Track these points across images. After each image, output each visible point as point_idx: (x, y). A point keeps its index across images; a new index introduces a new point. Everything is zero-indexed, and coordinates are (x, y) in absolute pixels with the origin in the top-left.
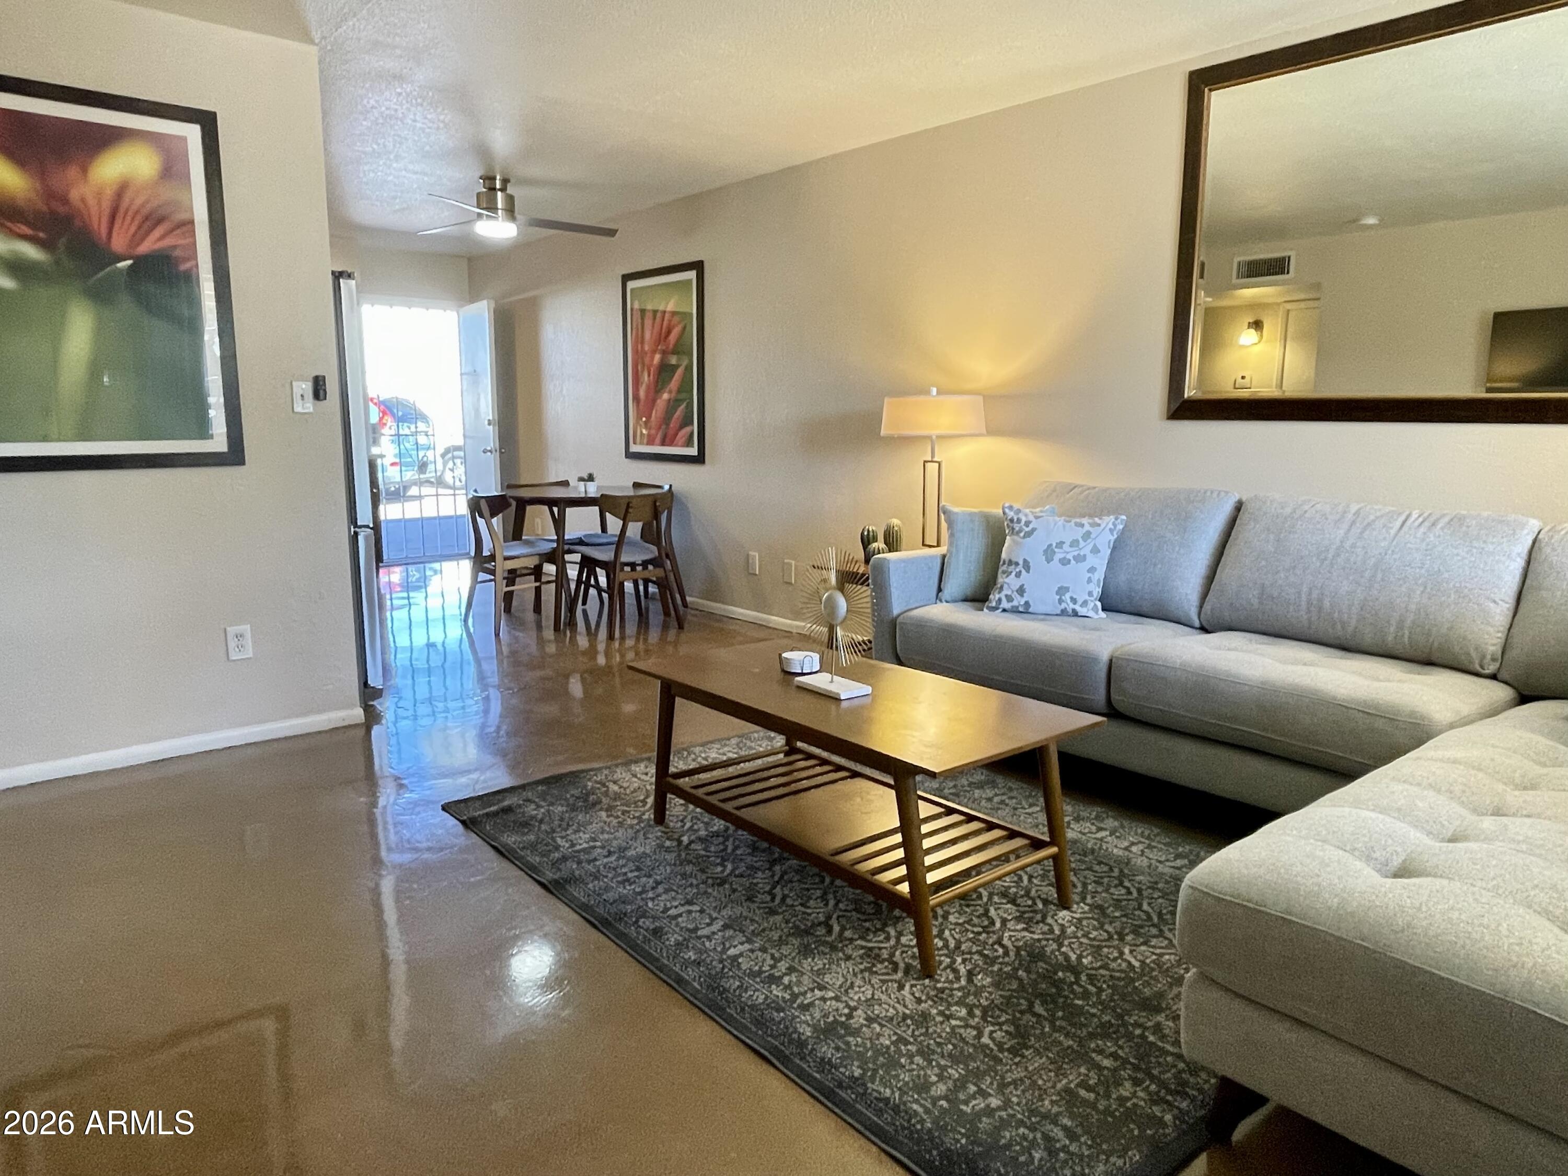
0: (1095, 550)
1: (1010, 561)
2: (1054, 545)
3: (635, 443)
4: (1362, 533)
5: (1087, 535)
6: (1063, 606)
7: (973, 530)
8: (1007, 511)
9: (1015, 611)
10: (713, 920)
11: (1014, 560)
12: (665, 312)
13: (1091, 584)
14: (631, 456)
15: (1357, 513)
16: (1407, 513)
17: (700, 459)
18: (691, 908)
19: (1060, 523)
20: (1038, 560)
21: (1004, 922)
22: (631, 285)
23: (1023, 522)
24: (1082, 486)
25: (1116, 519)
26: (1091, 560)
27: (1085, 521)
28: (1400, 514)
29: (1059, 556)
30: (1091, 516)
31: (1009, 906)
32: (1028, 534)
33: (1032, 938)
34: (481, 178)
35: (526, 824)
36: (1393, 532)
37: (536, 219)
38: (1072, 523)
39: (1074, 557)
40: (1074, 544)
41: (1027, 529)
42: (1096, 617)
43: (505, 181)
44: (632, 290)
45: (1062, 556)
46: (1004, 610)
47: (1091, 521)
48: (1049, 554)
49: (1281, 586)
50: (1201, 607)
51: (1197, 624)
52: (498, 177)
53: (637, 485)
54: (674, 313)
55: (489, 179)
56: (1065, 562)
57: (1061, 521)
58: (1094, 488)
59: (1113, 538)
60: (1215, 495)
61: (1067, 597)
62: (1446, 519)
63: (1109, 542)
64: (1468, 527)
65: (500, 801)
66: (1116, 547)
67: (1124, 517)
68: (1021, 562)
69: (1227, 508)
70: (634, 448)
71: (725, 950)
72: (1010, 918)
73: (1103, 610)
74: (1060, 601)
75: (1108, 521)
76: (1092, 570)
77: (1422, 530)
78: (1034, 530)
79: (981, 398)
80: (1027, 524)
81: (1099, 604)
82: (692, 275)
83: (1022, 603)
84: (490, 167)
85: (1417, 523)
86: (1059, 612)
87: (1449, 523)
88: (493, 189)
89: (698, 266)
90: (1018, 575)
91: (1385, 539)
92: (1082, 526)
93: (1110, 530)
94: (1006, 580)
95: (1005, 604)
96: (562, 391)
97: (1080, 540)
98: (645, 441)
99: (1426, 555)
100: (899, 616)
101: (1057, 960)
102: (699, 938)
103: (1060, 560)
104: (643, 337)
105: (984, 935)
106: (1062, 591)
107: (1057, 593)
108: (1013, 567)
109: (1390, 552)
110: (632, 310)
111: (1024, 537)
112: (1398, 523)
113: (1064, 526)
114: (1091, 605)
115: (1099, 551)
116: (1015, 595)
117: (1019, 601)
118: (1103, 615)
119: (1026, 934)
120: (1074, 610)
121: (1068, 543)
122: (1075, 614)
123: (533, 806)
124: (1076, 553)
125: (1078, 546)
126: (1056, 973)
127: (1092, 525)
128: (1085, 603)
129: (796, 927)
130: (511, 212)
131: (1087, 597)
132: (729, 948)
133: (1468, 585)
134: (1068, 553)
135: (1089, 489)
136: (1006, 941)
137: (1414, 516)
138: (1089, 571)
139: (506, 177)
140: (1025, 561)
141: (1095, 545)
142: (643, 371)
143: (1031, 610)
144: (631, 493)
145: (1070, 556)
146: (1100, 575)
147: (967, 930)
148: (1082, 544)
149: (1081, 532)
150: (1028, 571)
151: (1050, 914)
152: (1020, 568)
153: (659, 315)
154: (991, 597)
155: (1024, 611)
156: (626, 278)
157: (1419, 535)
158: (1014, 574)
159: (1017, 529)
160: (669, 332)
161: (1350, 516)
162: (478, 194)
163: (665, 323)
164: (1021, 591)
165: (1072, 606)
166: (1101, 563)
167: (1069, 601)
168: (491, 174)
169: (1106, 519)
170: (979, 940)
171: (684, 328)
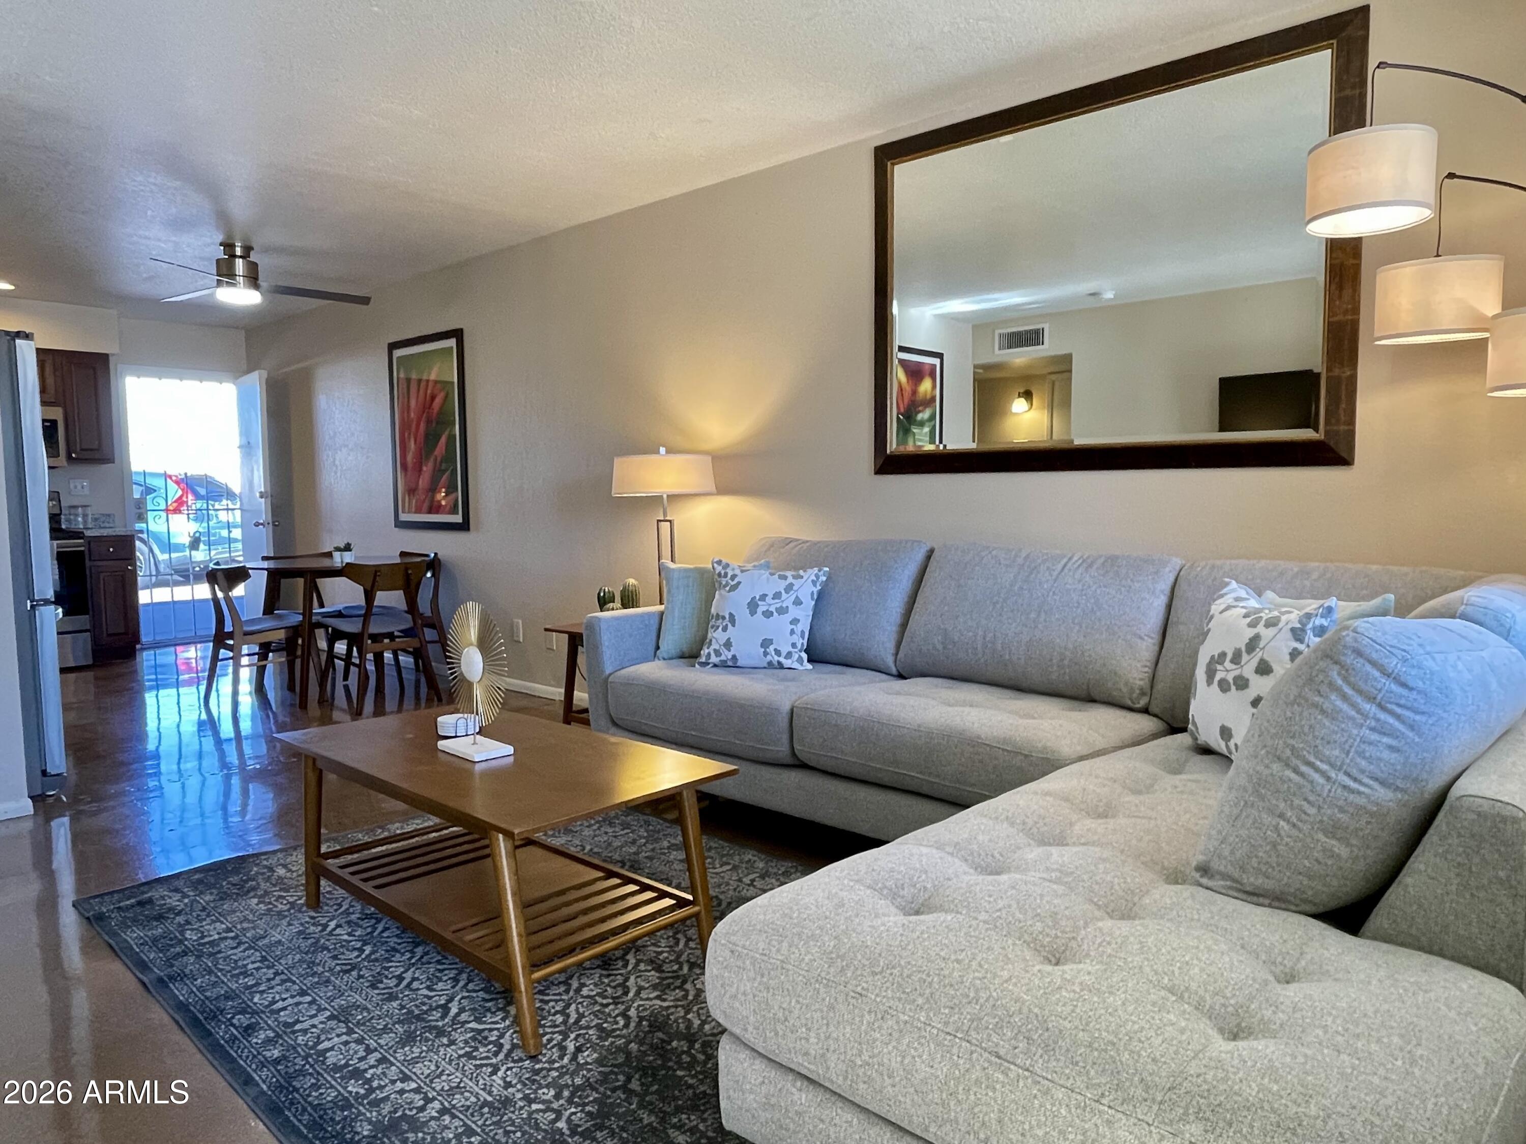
0: (798, 602)
1: (718, 615)
2: (758, 597)
3: (403, 512)
4: (1028, 576)
5: (789, 588)
6: (769, 658)
7: (688, 586)
8: (715, 565)
9: (723, 665)
10: (320, 1010)
11: (721, 614)
12: (428, 381)
13: (794, 636)
14: (401, 525)
15: (1027, 557)
16: (1069, 556)
17: (464, 526)
18: (301, 999)
19: (765, 576)
20: (742, 614)
21: (640, 989)
22: (398, 353)
23: (729, 576)
24: (797, 540)
25: (819, 571)
26: (794, 612)
27: (789, 574)
28: (1065, 556)
29: (762, 608)
30: (796, 569)
31: (653, 973)
32: (734, 588)
33: (661, 1007)
34: (221, 245)
35: (160, 918)
36: (1055, 573)
37: (280, 287)
38: (776, 576)
39: (776, 609)
40: (777, 596)
41: (733, 583)
42: (801, 668)
43: (248, 250)
44: (398, 358)
45: (765, 608)
46: (715, 666)
47: (793, 573)
48: (753, 606)
49: (960, 630)
50: (897, 654)
51: (894, 671)
52: (238, 244)
53: (403, 554)
54: (436, 382)
55: (228, 246)
56: (768, 614)
57: (765, 574)
58: (807, 542)
59: (815, 590)
60: (909, 544)
61: (771, 649)
62: (1102, 560)
63: (812, 593)
64: (1119, 567)
65: (143, 893)
66: (821, 598)
67: (827, 569)
68: (727, 617)
69: (920, 556)
70: (404, 517)
71: (318, 1043)
72: (647, 985)
73: (809, 661)
74: (766, 654)
75: (811, 573)
76: (795, 621)
77: (1080, 571)
78: (739, 583)
79: (710, 458)
80: (734, 577)
81: (805, 656)
82: (452, 342)
83: (730, 657)
84: (229, 234)
85: (1076, 566)
86: (766, 665)
87: (1103, 564)
88: (233, 256)
89: (458, 334)
90: (725, 629)
91: (1047, 581)
92: (785, 578)
93: (813, 581)
94: (715, 635)
95: (714, 659)
96: (334, 461)
97: (783, 592)
98: (413, 510)
99: (1081, 595)
100: (610, 675)
101: (678, 1027)
102: (294, 1032)
103: (763, 613)
104: (409, 407)
105: (611, 1007)
106: (766, 643)
107: (762, 646)
108: (720, 621)
109: (1051, 593)
110: (398, 378)
111: (729, 591)
112: (1060, 567)
113: (768, 579)
114: (796, 656)
115: (801, 603)
116: (723, 650)
117: (727, 655)
118: (809, 666)
119: (658, 1002)
120: (779, 663)
121: (771, 596)
122: (781, 666)
123: (178, 896)
124: (778, 606)
125: (780, 598)
126: (669, 1043)
127: (794, 577)
128: (789, 655)
129: (410, 1012)
130: (253, 280)
131: (791, 649)
132: (323, 1041)
133: (1117, 622)
134: (770, 605)
135: (803, 542)
136: (632, 1013)
137: (1075, 558)
138: (791, 623)
139: (248, 244)
140: (731, 615)
141: (797, 597)
142: (409, 438)
143: (739, 664)
144: (398, 561)
145: (772, 609)
146: (804, 625)
147: (596, 1002)
148: (784, 596)
149: (783, 584)
150: (734, 626)
151: (692, 979)
152: (726, 622)
153: (423, 384)
154: (702, 652)
155: (731, 665)
156: (393, 346)
157: (1077, 576)
158: (720, 629)
159: (724, 583)
160: (433, 398)
161: (1020, 560)
162: (218, 261)
163: (429, 392)
164: (728, 645)
165: (776, 658)
166: (805, 615)
167: (773, 653)
168: (230, 242)
169: (810, 571)
170: (603, 1013)
171: (446, 397)
